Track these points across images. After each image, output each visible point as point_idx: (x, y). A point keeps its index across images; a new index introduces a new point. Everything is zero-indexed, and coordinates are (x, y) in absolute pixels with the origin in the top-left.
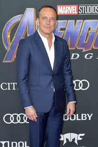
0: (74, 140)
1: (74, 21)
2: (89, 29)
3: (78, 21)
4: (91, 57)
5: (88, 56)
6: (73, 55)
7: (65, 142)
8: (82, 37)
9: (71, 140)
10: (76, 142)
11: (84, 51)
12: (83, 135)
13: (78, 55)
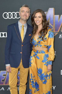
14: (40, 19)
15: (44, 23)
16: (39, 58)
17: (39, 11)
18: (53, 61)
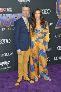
0: (6, 64)
1: (2, 15)
2: (9, 18)
3: (3, 15)
4: (10, 29)
5: (9, 29)
6: (3, 29)
7: (2, 65)
8: (6, 21)
9: (5, 65)
10: (7, 65)
11: (7, 27)
12: (10, 62)
13: (5, 29)
14: (39, 15)
15: (41, 18)
16: (40, 42)
17: (38, 10)
18: (48, 42)
